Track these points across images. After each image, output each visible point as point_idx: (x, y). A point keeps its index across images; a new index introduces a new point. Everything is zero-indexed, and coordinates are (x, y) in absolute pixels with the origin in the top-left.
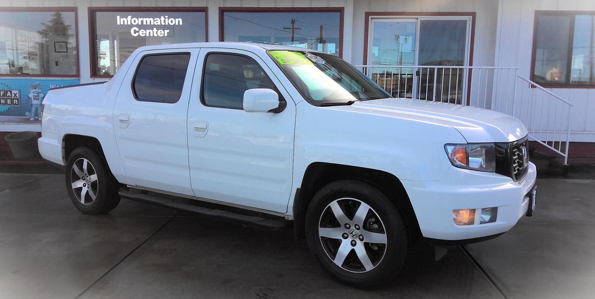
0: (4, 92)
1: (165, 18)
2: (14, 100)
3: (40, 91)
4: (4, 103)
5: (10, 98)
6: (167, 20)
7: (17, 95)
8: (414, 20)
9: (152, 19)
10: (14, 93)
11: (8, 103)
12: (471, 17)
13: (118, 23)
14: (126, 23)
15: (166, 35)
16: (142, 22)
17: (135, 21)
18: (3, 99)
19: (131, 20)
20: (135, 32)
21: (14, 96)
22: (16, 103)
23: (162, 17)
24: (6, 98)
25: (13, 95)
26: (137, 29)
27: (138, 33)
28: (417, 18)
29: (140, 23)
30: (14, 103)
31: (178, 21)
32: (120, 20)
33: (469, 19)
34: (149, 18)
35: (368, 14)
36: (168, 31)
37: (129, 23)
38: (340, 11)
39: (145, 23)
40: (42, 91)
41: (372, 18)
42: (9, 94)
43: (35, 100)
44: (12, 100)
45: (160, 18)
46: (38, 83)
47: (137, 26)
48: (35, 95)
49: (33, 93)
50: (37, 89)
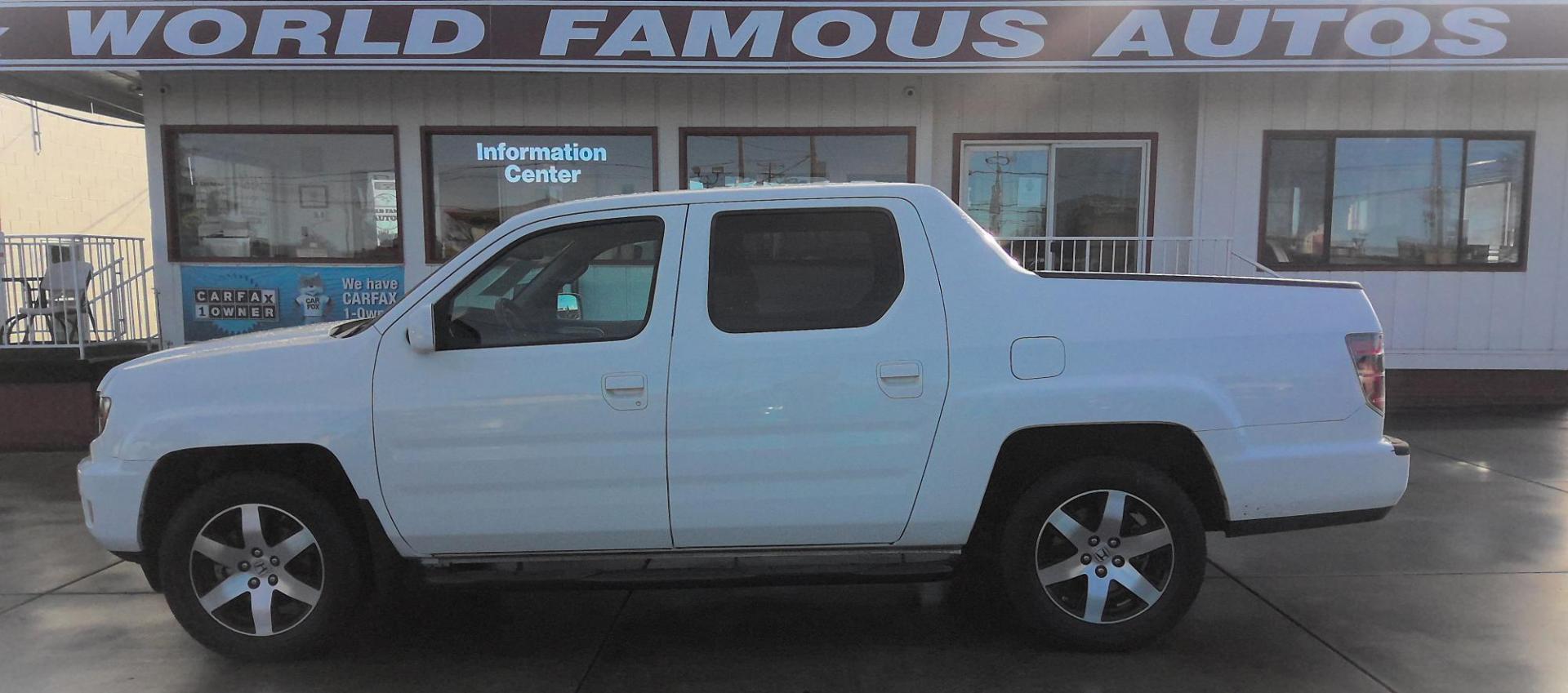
0: (244, 293)
1: (572, 146)
2: (267, 310)
3: (320, 290)
4: (245, 315)
5: (256, 304)
6: (576, 150)
7: (273, 299)
8: (1046, 148)
9: (546, 149)
10: (266, 296)
11: (254, 315)
12: (1149, 141)
13: (480, 158)
14: (495, 158)
15: (575, 181)
16: (528, 154)
17: (513, 154)
18: (242, 307)
19: (505, 152)
20: (514, 173)
21: (267, 302)
22: (269, 315)
23: (567, 146)
24: (249, 304)
25: (264, 299)
26: (518, 169)
27: (519, 176)
28: (1050, 145)
29: (523, 158)
30: (267, 315)
31: (599, 153)
32: (485, 152)
33: (1145, 145)
34: (541, 148)
35: (958, 138)
36: (579, 172)
37: (502, 158)
38: (910, 132)
39: (532, 158)
40: (324, 290)
41: (966, 145)
42: (255, 296)
43: (310, 308)
44: (261, 310)
45: (563, 147)
46: (316, 274)
47: (518, 162)
48: (310, 297)
49: (307, 294)
50: (314, 288)
